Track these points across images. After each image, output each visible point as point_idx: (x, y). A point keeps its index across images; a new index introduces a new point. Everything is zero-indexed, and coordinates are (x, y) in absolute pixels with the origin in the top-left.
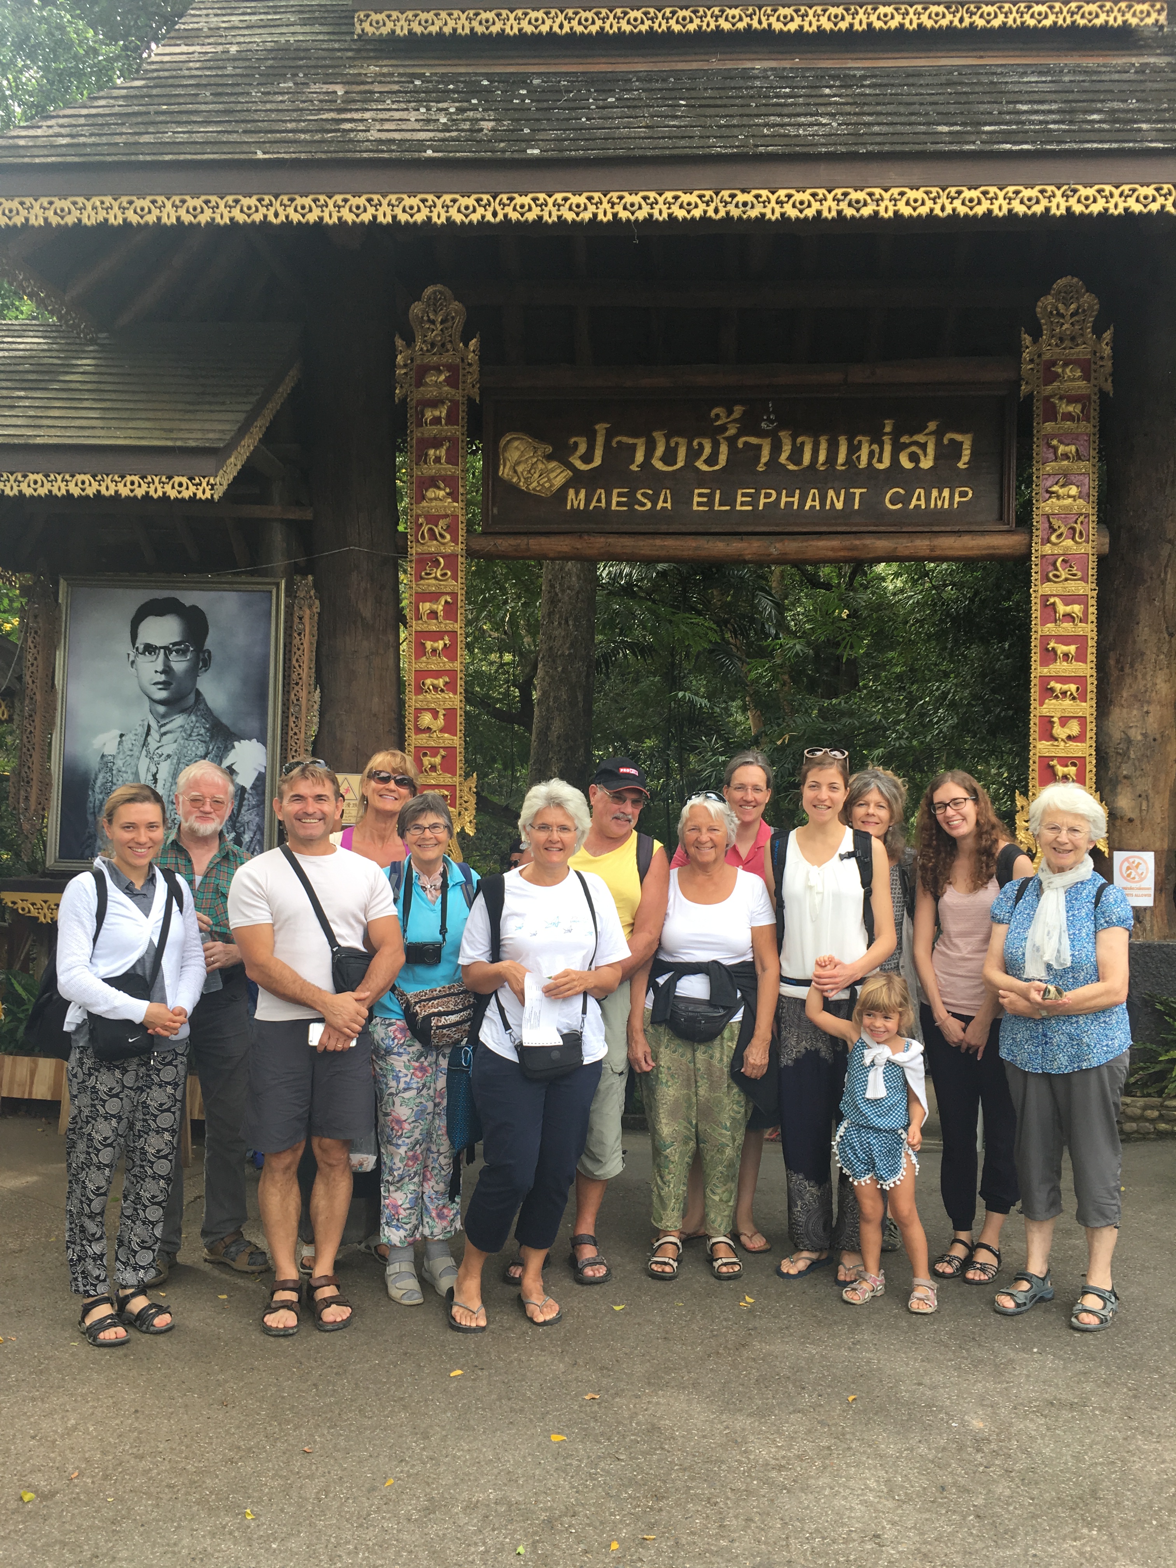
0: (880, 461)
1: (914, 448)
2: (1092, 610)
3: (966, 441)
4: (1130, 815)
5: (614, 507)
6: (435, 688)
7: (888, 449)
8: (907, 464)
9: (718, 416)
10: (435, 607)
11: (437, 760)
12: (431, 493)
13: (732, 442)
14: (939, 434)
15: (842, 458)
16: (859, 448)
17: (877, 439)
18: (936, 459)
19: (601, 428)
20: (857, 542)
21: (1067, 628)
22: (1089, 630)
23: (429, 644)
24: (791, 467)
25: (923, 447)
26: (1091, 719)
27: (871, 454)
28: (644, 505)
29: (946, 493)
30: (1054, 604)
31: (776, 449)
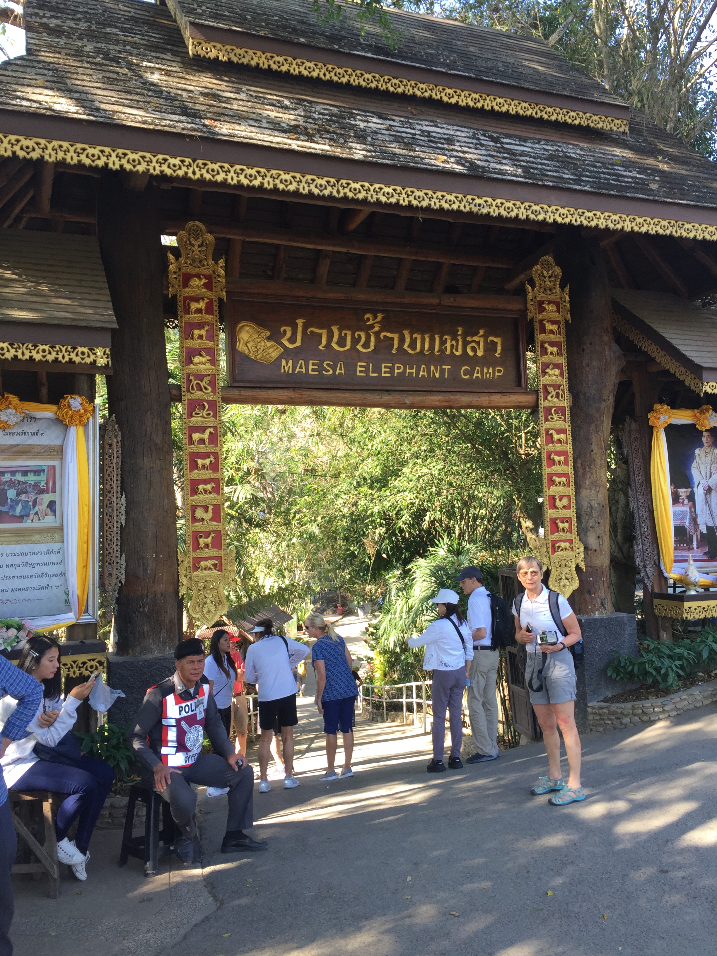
0: (457, 350)
1: (473, 344)
2: (569, 437)
3: (498, 340)
4: (594, 547)
5: (310, 372)
6: (205, 491)
7: (460, 343)
8: (471, 353)
9: (368, 319)
10: (202, 436)
11: (209, 540)
12: (196, 359)
13: (377, 334)
14: (485, 336)
15: (437, 348)
16: (446, 342)
17: (454, 338)
18: (485, 351)
19: (300, 322)
20: (452, 397)
21: (558, 447)
22: (569, 448)
23: (200, 462)
24: (410, 352)
25: (478, 343)
26: (573, 497)
27: (452, 346)
28: (328, 371)
29: (491, 370)
30: (551, 434)
31: (402, 340)
